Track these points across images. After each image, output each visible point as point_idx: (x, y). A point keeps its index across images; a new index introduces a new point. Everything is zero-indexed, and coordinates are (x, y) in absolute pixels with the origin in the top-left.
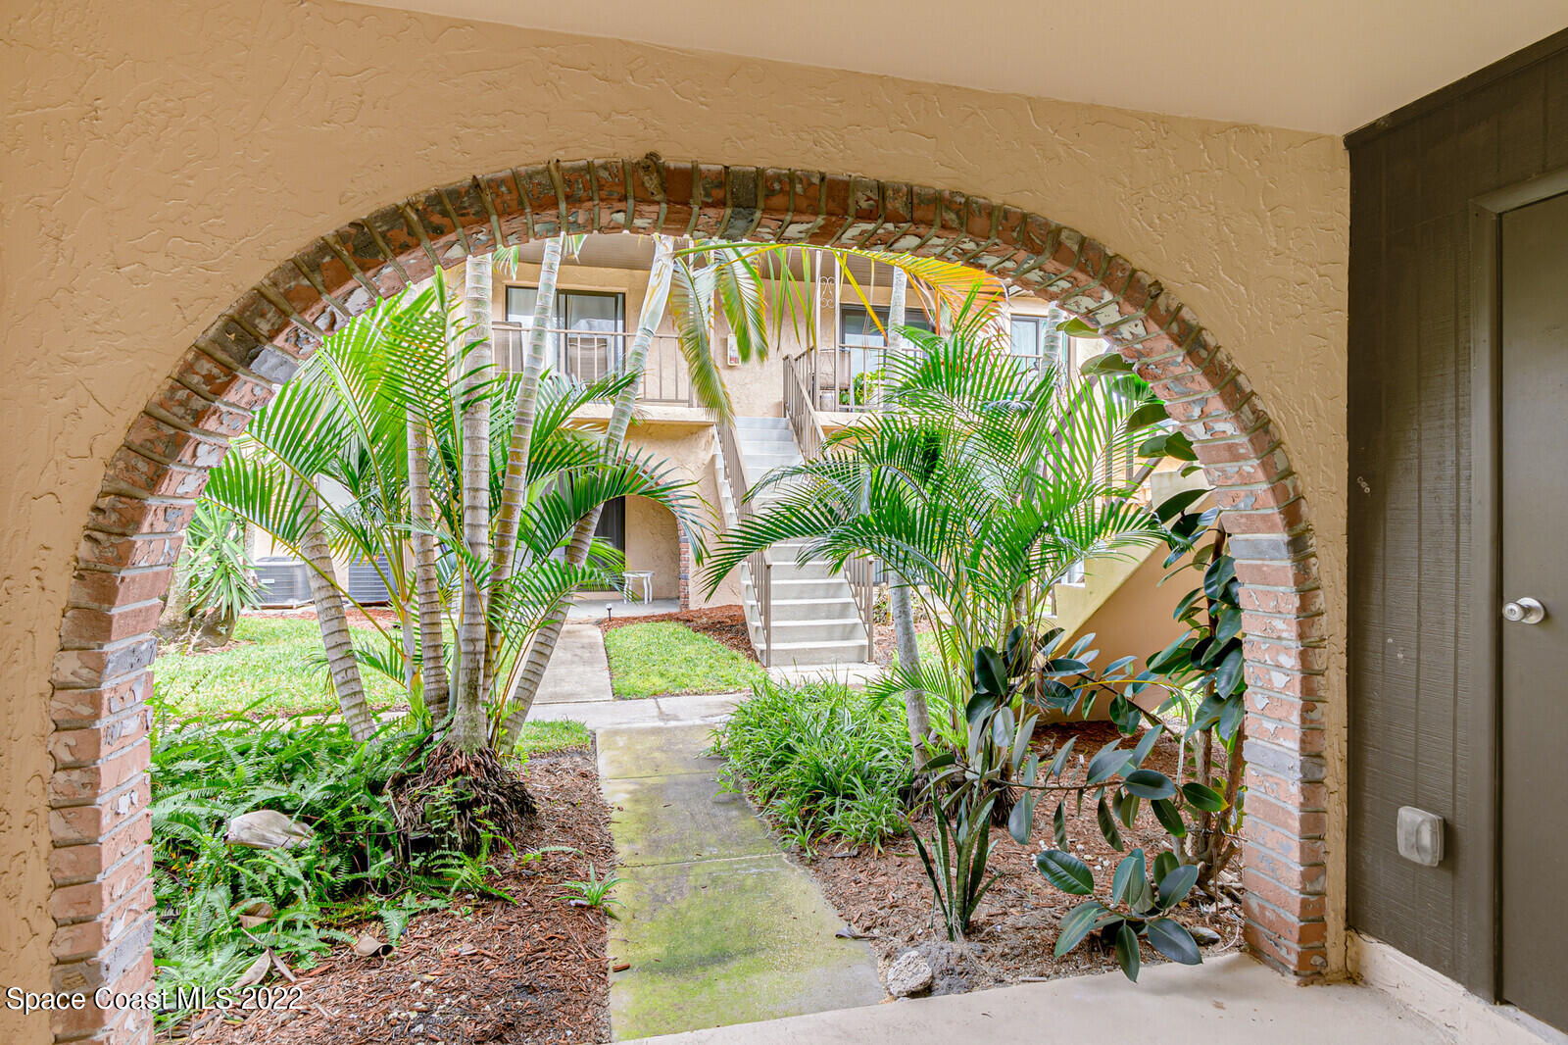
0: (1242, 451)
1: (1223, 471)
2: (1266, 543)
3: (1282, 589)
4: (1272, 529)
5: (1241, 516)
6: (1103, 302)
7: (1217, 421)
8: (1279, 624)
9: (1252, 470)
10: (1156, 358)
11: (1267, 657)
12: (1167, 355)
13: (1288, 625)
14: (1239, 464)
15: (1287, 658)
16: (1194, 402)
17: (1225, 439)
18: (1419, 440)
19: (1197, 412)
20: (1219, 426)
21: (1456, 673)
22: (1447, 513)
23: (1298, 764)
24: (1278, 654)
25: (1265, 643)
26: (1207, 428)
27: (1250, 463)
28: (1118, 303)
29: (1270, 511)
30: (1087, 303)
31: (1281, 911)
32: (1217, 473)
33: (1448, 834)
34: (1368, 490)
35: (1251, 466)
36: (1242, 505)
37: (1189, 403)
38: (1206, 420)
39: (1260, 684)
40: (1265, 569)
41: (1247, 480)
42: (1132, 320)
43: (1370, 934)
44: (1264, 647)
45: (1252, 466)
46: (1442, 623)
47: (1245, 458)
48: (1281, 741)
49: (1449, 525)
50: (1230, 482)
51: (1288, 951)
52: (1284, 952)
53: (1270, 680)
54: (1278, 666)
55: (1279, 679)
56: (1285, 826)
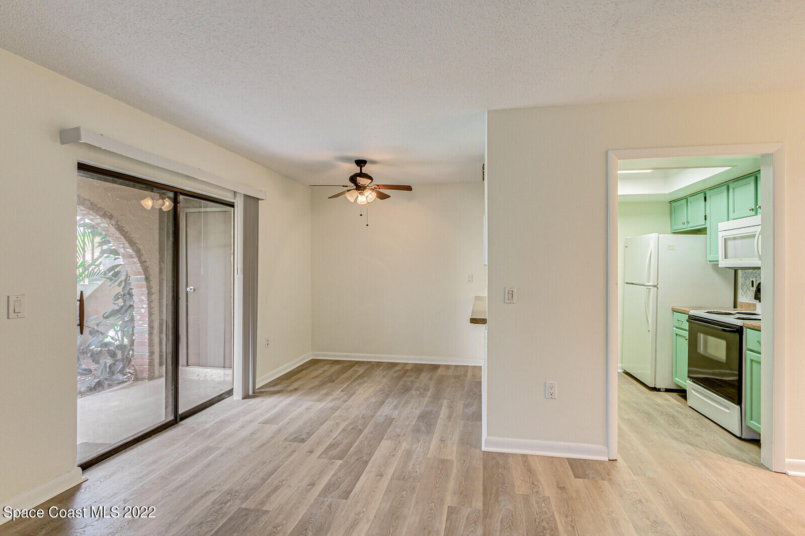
0: (133, 256)
1: (128, 261)
2: (139, 278)
3: (143, 289)
4: (141, 275)
5: (132, 271)
8: (143, 298)
13: (145, 297)
15: (145, 305)
19: (121, 246)
20: (128, 250)
23: (147, 329)
24: (142, 305)
25: (139, 303)
26: (123, 249)
29: (140, 271)
31: (144, 366)
36: (134, 269)
39: (138, 313)
40: (139, 284)
41: (134, 263)
45: (136, 260)
47: (134, 258)
48: (144, 325)
51: (146, 374)
52: (144, 375)
53: (141, 312)
54: (143, 308)
55: (143, 311)
56: (145, 345)
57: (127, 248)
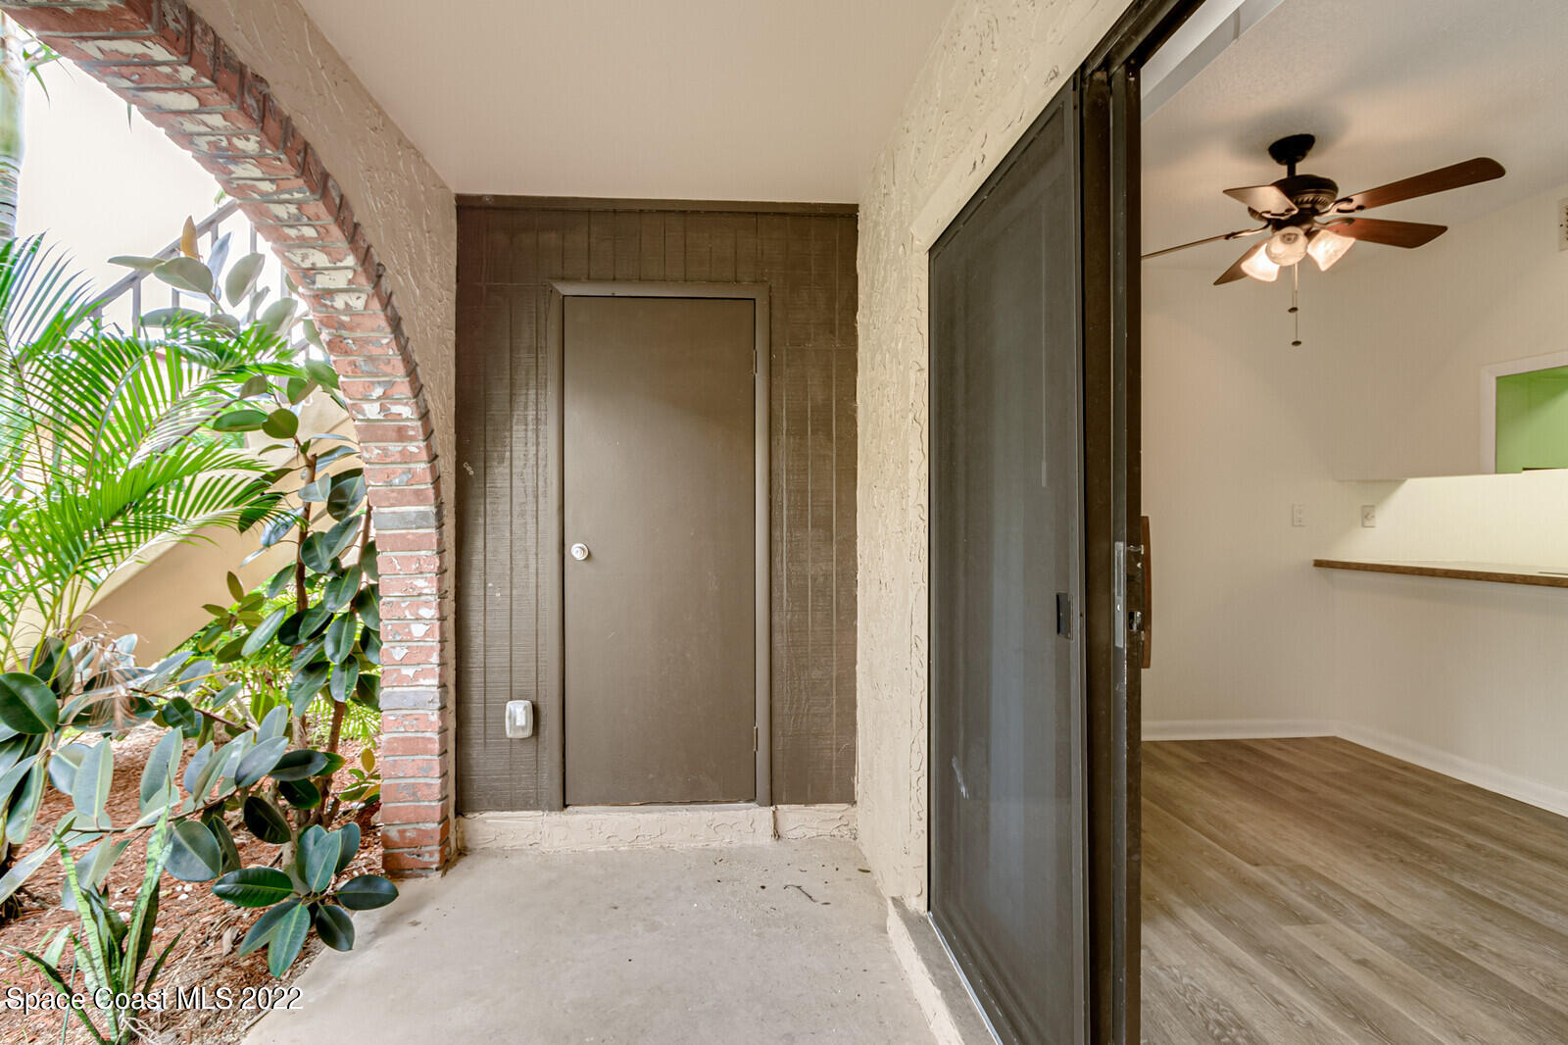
0: (411, 433)
1: (384, 449)
2: (414, 515)
3: (423, 553)
4: (421, 502)
5: (393, 491)
6: (339, 264)
7: (395, 404)
8: (420, 583)
9: (416, 450)
10: (358, 334)
11: (407, 613)
12: (372, 334)
13: (429, 583)
14: (404, 444)
15: (427, 610)
16: (379, 383)
17: (399, 421)
18: (511, 437)
19: (378, 392)
20: (395, 409)
21: (537, 600)
22: (530, 490)
23: (438, 695)
24: (418, 609)
25: (404, 602)
26: (383, 408)
27: (416, 444)
28: (355, 271)
29: (423, 487)
30: (320, 259)
31: (421, 826)
32: (377, 451)
33: (536, 710)
34: (472, 473)
35: (416, 447)
36: (397, 481)
37: (373, 383)
38: (383, 401)
39: (398, 638)
40: (410, 537)
41: (407, 458)
42: (360, 292)
43: (474, 811)
44: (403, 605)
45: (418, 447)
46: (527, 566)
47: (412, 439)
48: (422, 681)
49: (531, 498)
50: (388, 460)
51: (431, 854)
52: (427, 858)
53: (410, 632)
54: (418, 619)
55: (418, 630)
56: (426, 752)
57: (398, 401)
